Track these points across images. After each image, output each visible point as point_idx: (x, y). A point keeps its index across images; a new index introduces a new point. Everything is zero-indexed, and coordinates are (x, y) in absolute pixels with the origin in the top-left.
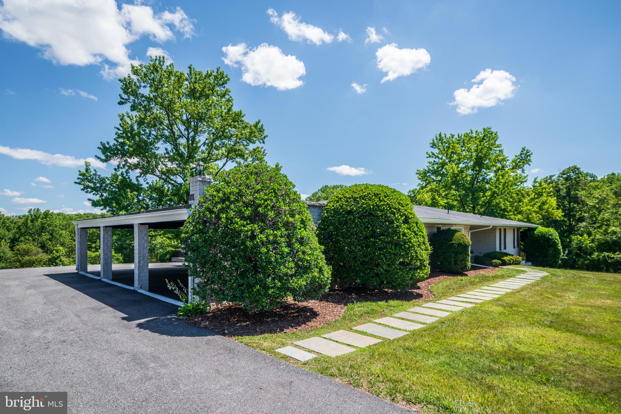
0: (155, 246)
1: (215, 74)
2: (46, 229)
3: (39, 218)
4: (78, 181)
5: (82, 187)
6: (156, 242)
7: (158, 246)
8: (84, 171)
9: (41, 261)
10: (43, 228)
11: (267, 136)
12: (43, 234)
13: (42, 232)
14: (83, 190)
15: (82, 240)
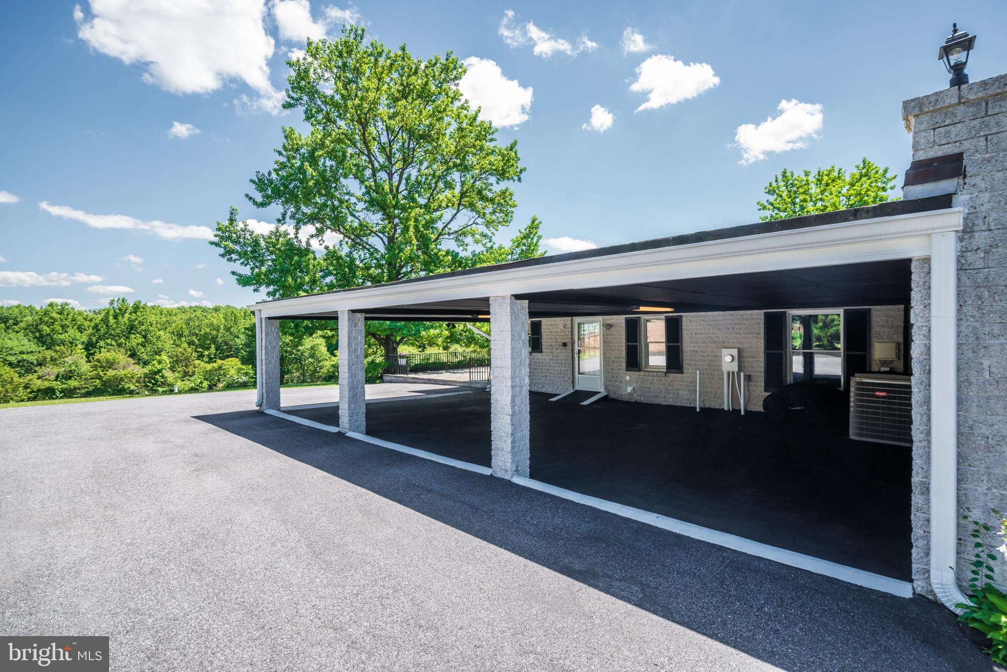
0: (302, 354)
1: (443, 61)
2: (137, 328)
3: (125, 312)
4: (216, 239)
5: (222, 251)
6: (303, 347)
7: (306, 354)
8: (227, 223)
9: (132, 377)
10: (131, 328)
11: (525, 169)
12: (133, 336)
13: (130, 333)
14: (223, 256)
15: (270, 344)
